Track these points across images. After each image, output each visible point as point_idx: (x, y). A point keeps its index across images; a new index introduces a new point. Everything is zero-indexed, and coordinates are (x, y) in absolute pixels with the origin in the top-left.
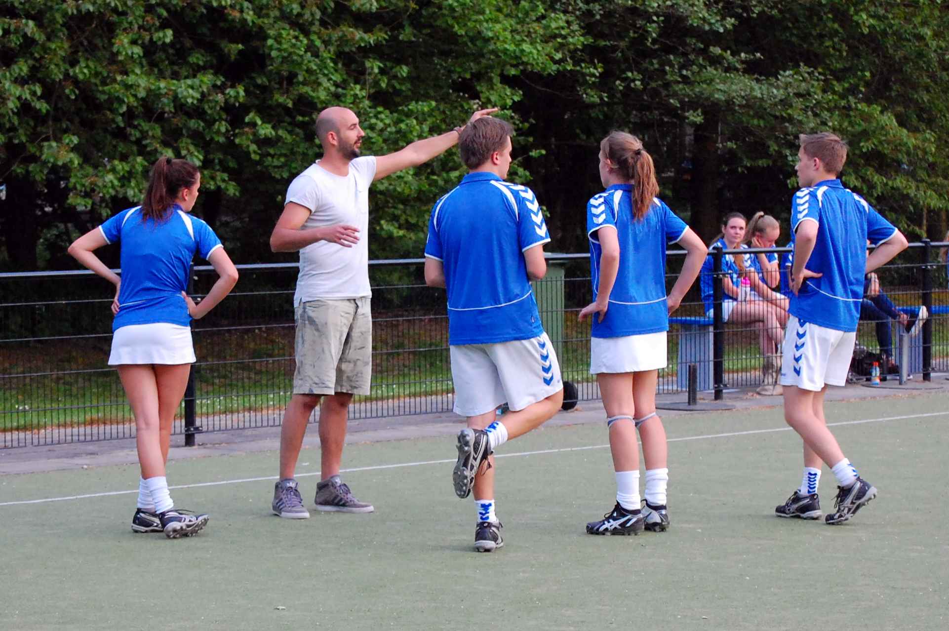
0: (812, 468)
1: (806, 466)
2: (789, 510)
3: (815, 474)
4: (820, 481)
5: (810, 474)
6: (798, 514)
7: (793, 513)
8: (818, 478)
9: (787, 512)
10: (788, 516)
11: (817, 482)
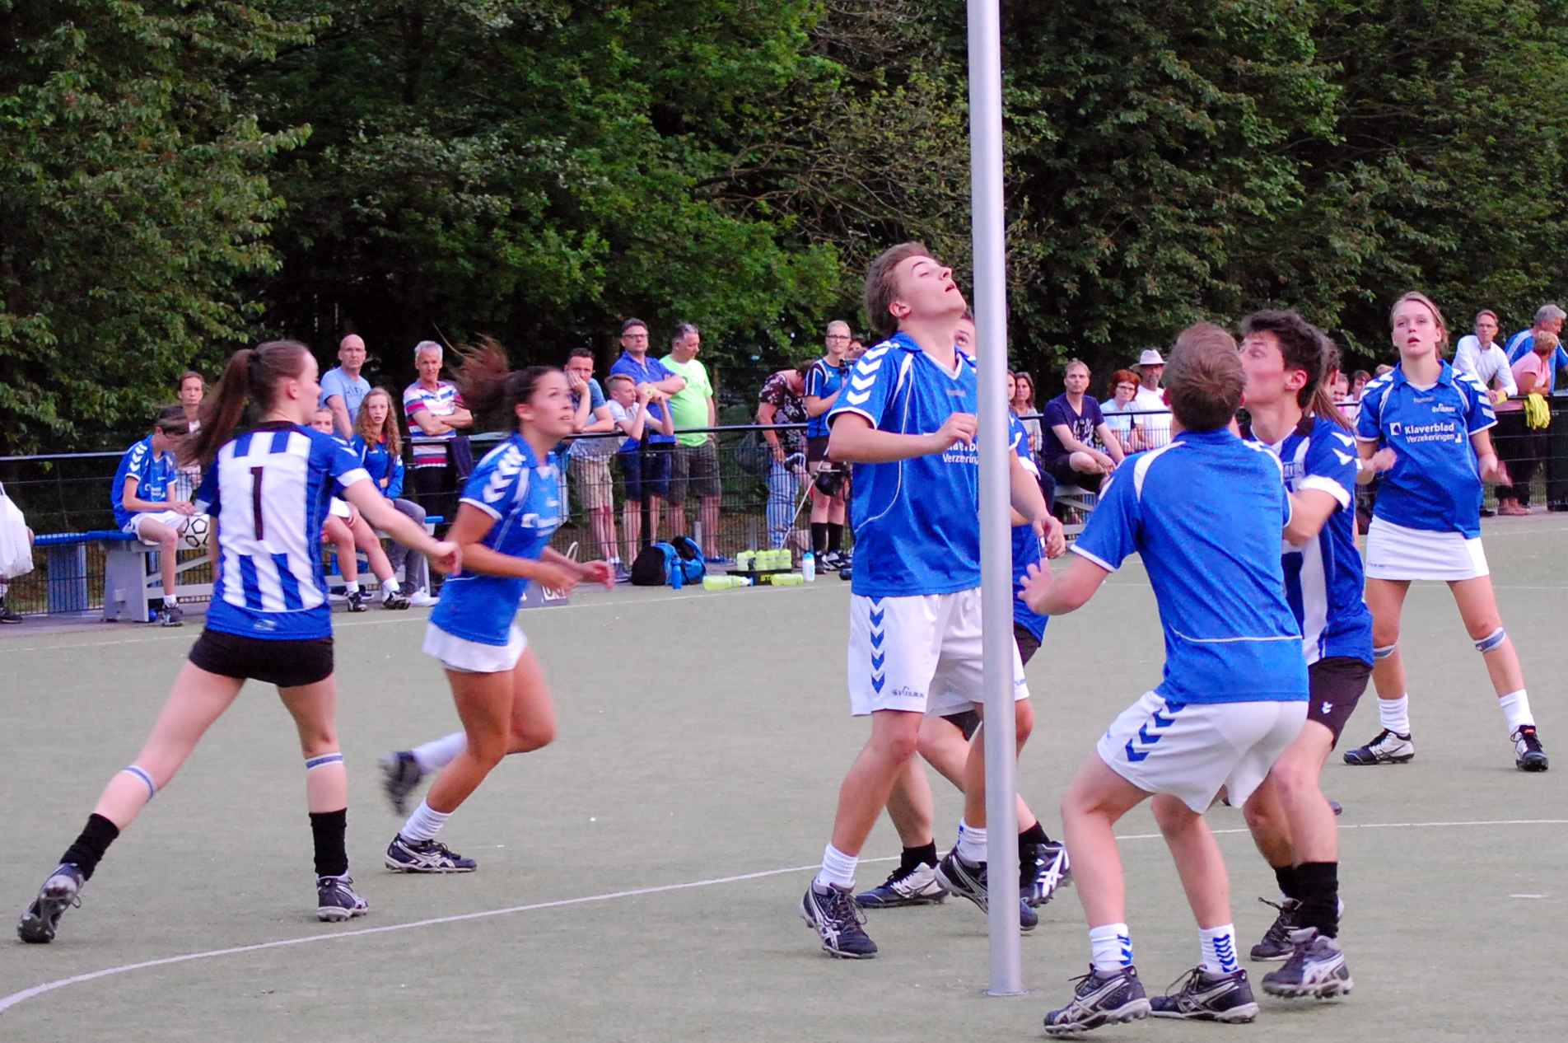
0: (1215, 929)
1: (1204, 926)
2: (1186, 1004)
3: (1227, 937)
4: (1236, 944)
5: (1216, 940)
6: (1207, 1011)
7: (1196, 1010)
8: (1232, 941)
9: (1182, 1007)
10: (1183, 1016)
11: (1233, 949)
